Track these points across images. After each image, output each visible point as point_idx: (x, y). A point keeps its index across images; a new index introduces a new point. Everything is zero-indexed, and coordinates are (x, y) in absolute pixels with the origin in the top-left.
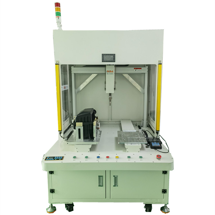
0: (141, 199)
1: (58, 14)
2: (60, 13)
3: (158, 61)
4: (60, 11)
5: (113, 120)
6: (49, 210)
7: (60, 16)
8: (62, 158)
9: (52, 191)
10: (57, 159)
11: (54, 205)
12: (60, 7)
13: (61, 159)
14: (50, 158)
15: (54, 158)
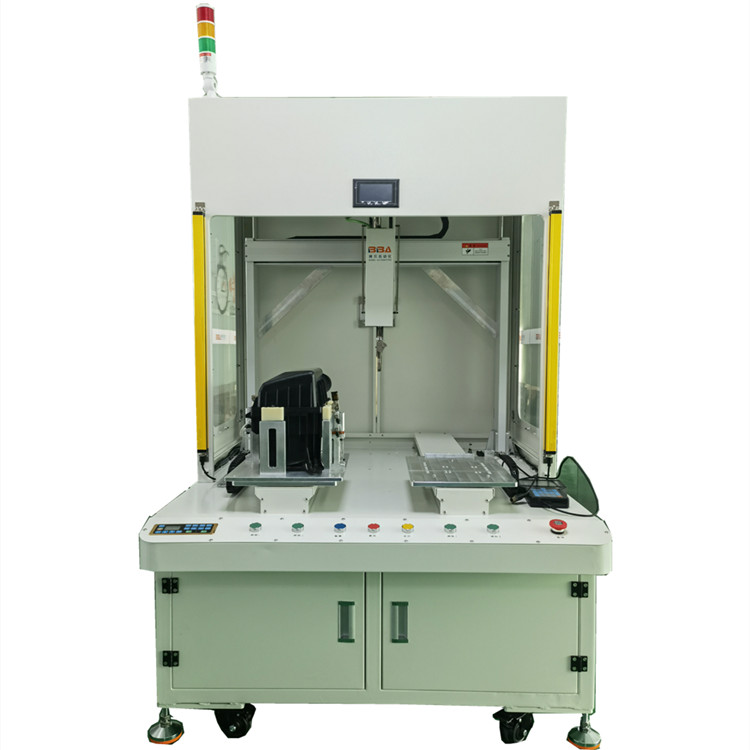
1: (207, 46)
2: (214, 41)
3: (548, 205)
4: (214, 36)
5: (386, 435)
7: (214, 52)
8: (210, 529)
9: (171, 659)
10: (194, 532)
12: (212, 20)
13: (209, 532)
14: (167, 528)
15: (182, 529)
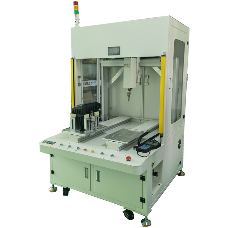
0: (121, 202)
2: (78, 11)
3: (162, 53)
4: (78, 9)
5: (144, 119)
6: (51, 189)
8: (53, 143)
9: (52, 172)
11: (55, 186)
12: (78, 5)
15: (48, 142)
